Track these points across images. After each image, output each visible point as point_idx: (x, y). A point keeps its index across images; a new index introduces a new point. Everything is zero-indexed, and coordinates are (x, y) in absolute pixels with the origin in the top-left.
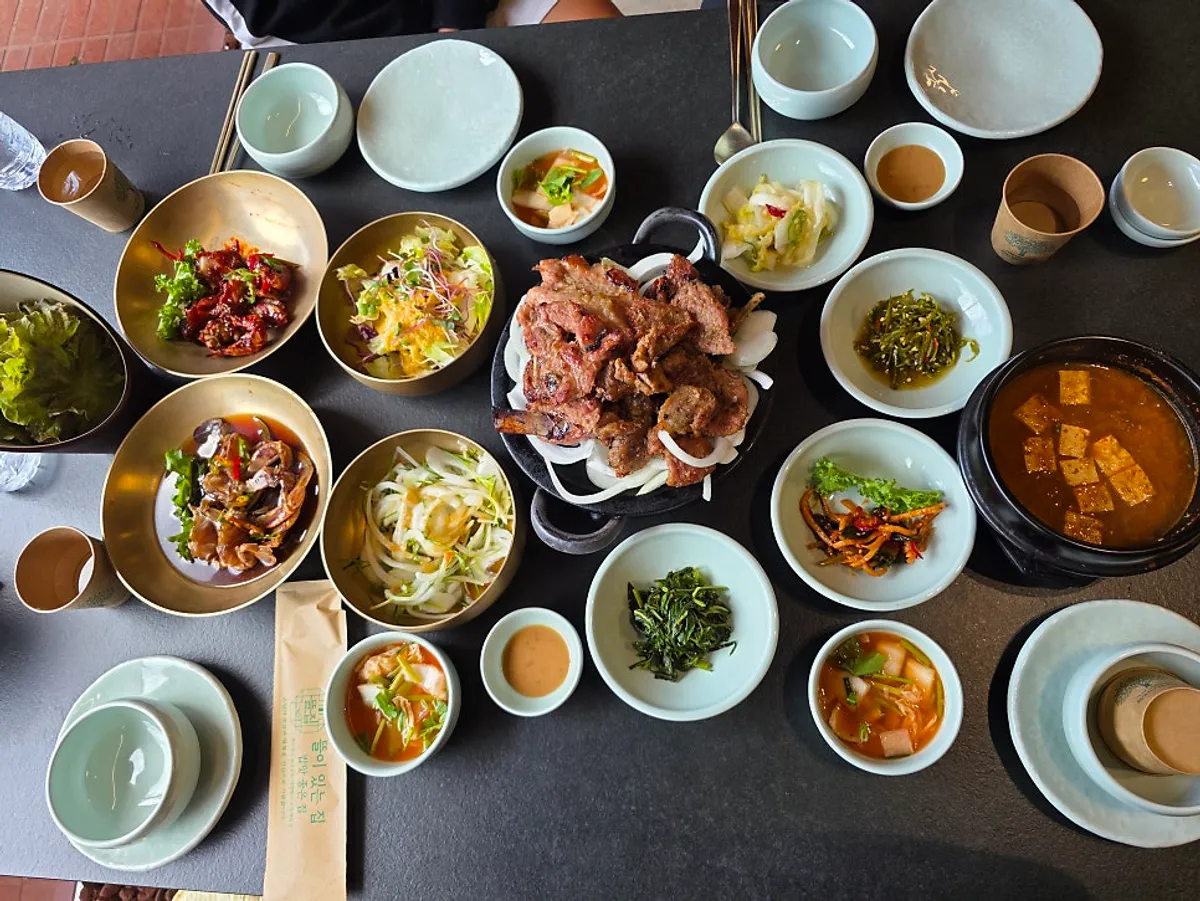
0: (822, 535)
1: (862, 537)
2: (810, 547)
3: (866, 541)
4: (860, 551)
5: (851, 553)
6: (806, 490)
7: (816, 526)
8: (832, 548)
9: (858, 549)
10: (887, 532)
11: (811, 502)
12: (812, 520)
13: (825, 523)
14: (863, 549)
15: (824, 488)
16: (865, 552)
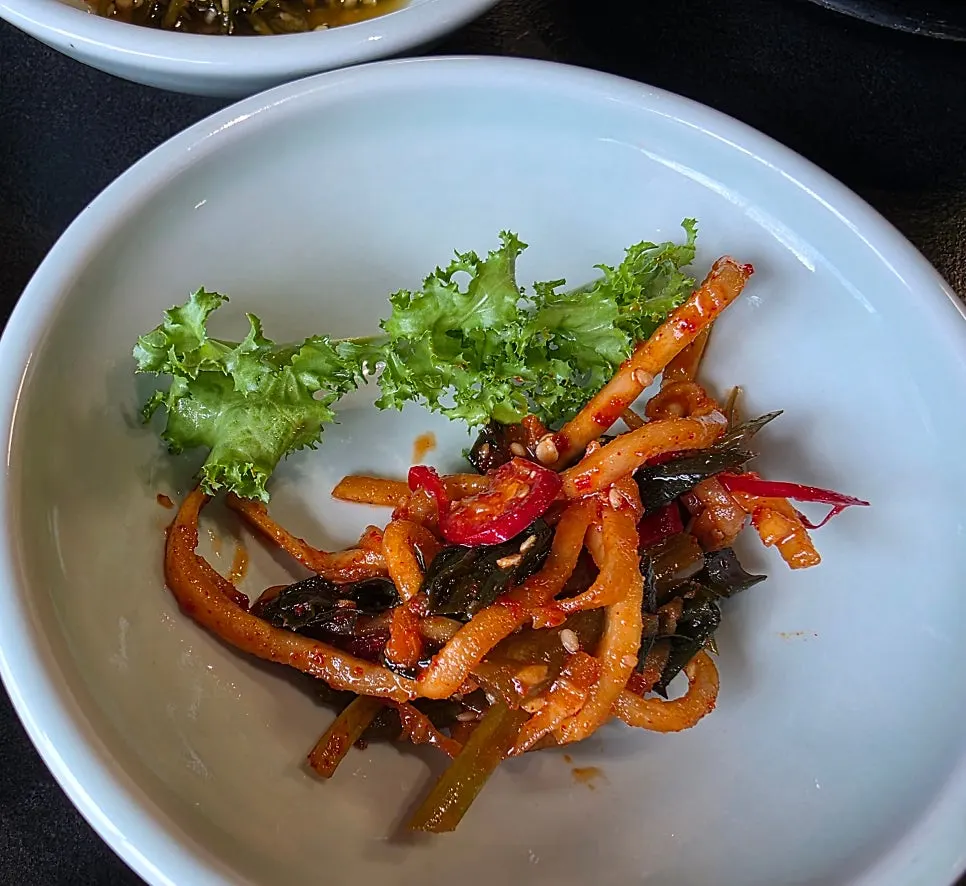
0: (340, 670)
1: (535, 565)
2: (319, 765)
3: (557, 578)
4: (569, 640)
5: (531, 676)
6: (166, 515)
7: (293, 646)
8: (422, 704)
9: (551, 637)
10: (619, 479)
11: (215, 550)
12: (262, 629)
13: (326, 610)
14: (574, 620)
15: (233, 458)
16: (593, 628)
